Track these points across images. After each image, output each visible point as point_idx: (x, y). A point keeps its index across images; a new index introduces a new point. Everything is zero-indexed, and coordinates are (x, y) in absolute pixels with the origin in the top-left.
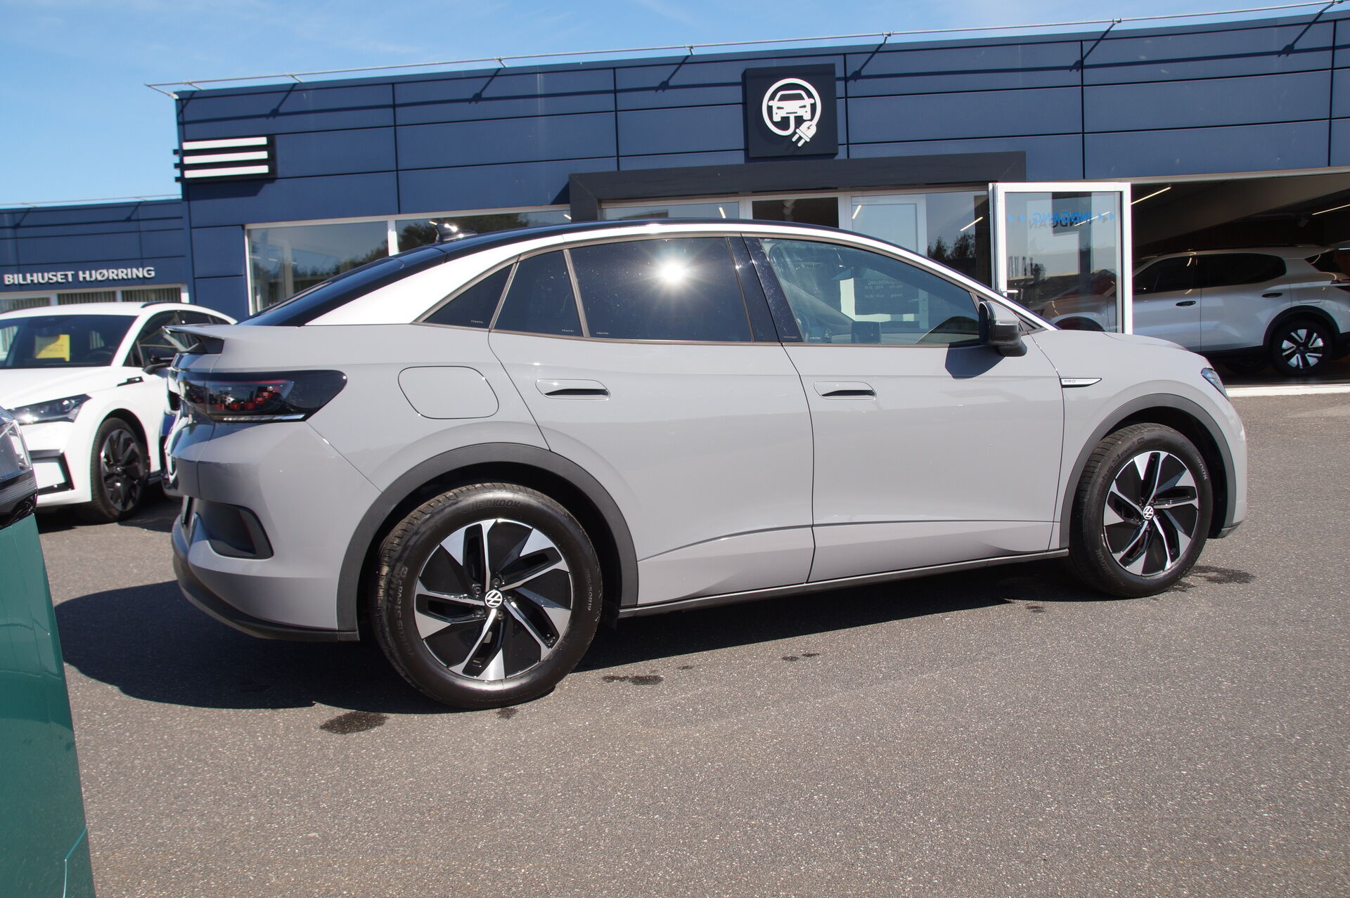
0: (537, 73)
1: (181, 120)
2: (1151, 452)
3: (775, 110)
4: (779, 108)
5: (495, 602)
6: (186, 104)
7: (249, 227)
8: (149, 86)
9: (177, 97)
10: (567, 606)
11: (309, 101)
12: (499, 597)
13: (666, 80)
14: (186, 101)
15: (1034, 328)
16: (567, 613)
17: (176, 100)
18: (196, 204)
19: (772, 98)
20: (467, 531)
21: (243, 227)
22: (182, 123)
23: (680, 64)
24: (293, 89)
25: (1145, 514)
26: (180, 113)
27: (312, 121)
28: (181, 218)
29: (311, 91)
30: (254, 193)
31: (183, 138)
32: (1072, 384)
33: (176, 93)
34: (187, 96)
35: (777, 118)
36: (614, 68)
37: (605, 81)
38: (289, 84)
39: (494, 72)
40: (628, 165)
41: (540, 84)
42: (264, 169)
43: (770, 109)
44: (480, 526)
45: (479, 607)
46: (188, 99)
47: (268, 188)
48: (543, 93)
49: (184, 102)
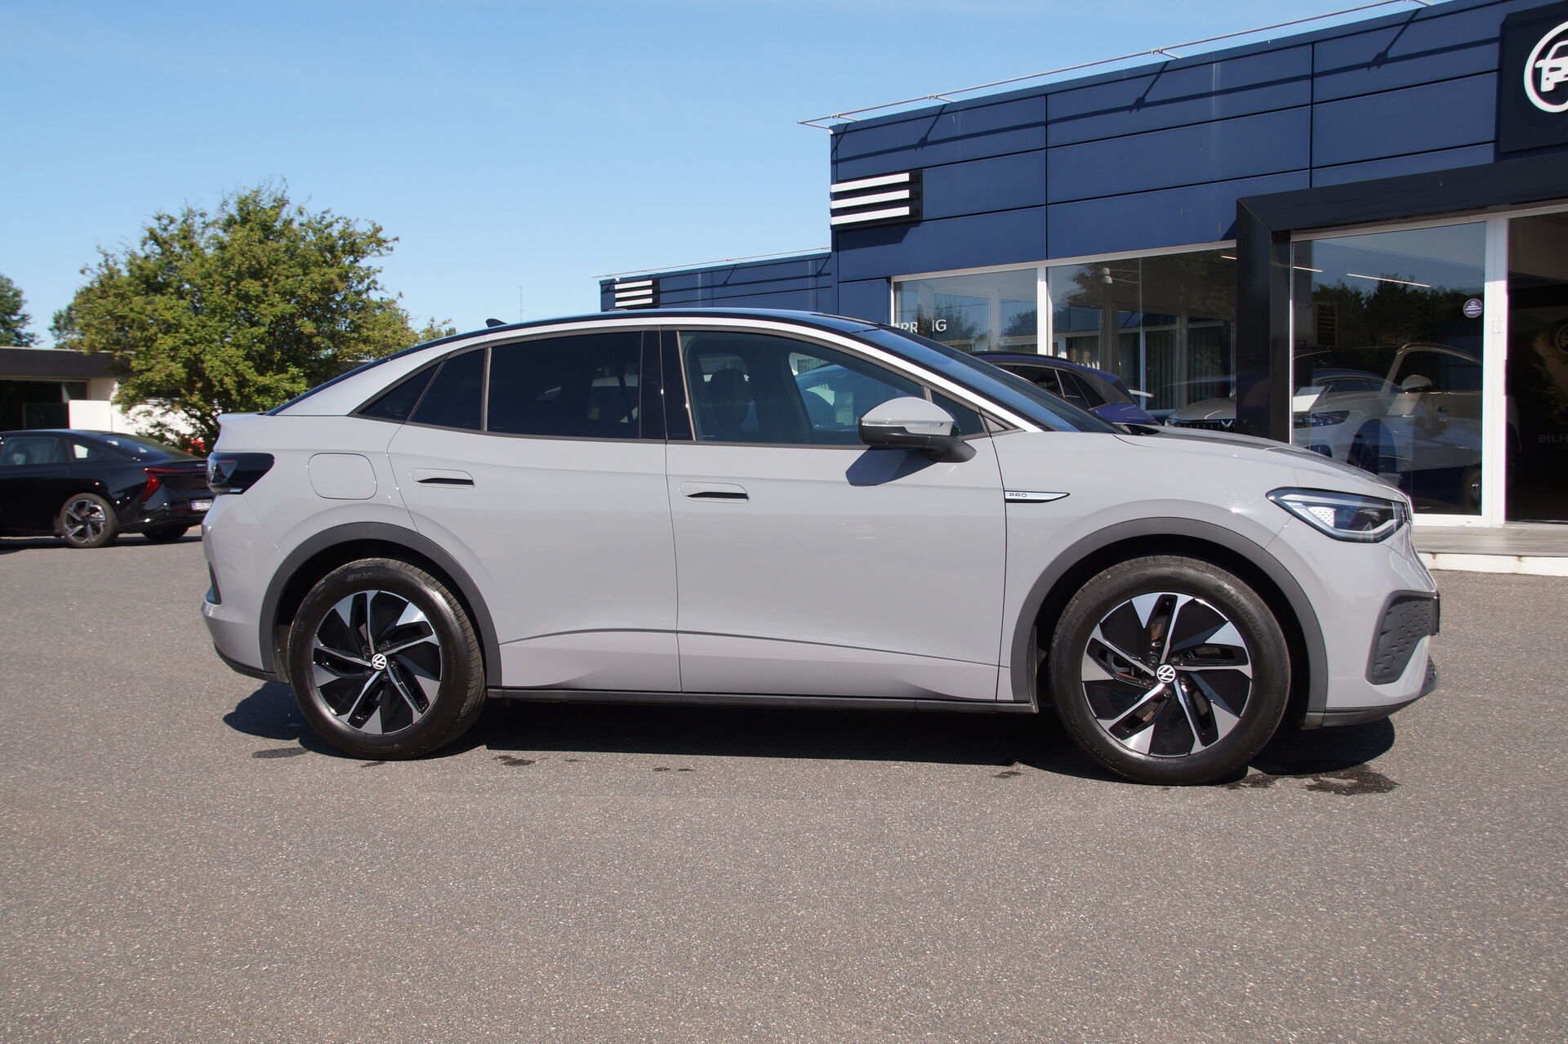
0: (1212, 63)
1: (835, 159)
2: (1161, 594)
3: (1545, 74)
4: (1552, 70)
5: (379, 664)
6: (841, 138)
7: (896, 279)
8: (802, 123)
9: (831, 132)
10: (436, 677)
11: (957, 124)
12: (383, 661)
13: (1383, 51)
14: (841, 134)
15: (1006, 429)
16: (437, 684)
17: (832, 135)
18: (847, 255)
19: (1543, 55)
20: (355, 598)
21: (888, 280)
22: (835, 162)
23: (1407, 24)
24: (942, 111)
25: (1160, 675)
26: (835, 149)
27: (959, 150)
28: (830, 274)
29: (960, 112)
30: (898, 239)
31: (836, 180)
32: (1021, 498)
33: (831, 128)
34: (841, 131)
35: (1547, 86)
36: (1311, 42)
37: (1299, 63)
38: (939, 106)
39: (1161, 67)
40: (1324, 179)
41: (1216, 77)
42: (904, 211)
43: (1537, 73)
44: (365, 594)
45: (368, 668)
46: (843, 134)
47: (914, 234)
48: (1218, 89)
49: (839, 137)
